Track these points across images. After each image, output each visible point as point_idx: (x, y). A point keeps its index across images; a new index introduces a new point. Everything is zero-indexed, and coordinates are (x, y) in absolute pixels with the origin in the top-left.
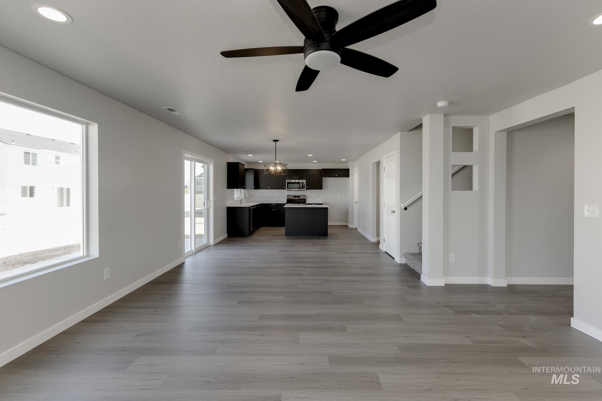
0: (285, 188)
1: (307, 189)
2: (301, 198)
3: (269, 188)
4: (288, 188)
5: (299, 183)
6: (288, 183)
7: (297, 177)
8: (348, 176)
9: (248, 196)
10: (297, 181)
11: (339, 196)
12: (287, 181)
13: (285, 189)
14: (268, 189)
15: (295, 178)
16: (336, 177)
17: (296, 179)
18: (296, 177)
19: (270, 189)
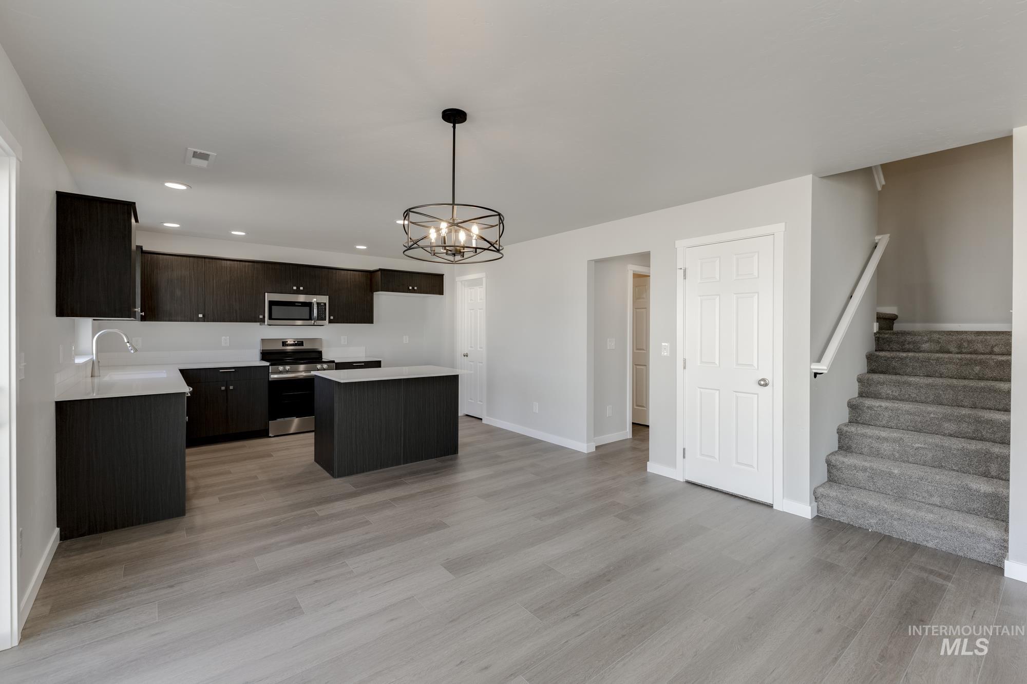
0: (261, 317)
1: (330, 322)
2: (306, 346)
3: (201, 316)
4: (270, 318)
5: (309, 305)
6: (272, 303)
7: (301, 288)
8: (441, 292)
9: (131, 345)
10: (302, 298)
11: (406, 339)
12: (268, 297)
13: (263, 321)
14: (198, 320)
15: (295, 288)
16: (413, 291)
17: (298, 292)
18: (298, 288)
19: (205, 319)
